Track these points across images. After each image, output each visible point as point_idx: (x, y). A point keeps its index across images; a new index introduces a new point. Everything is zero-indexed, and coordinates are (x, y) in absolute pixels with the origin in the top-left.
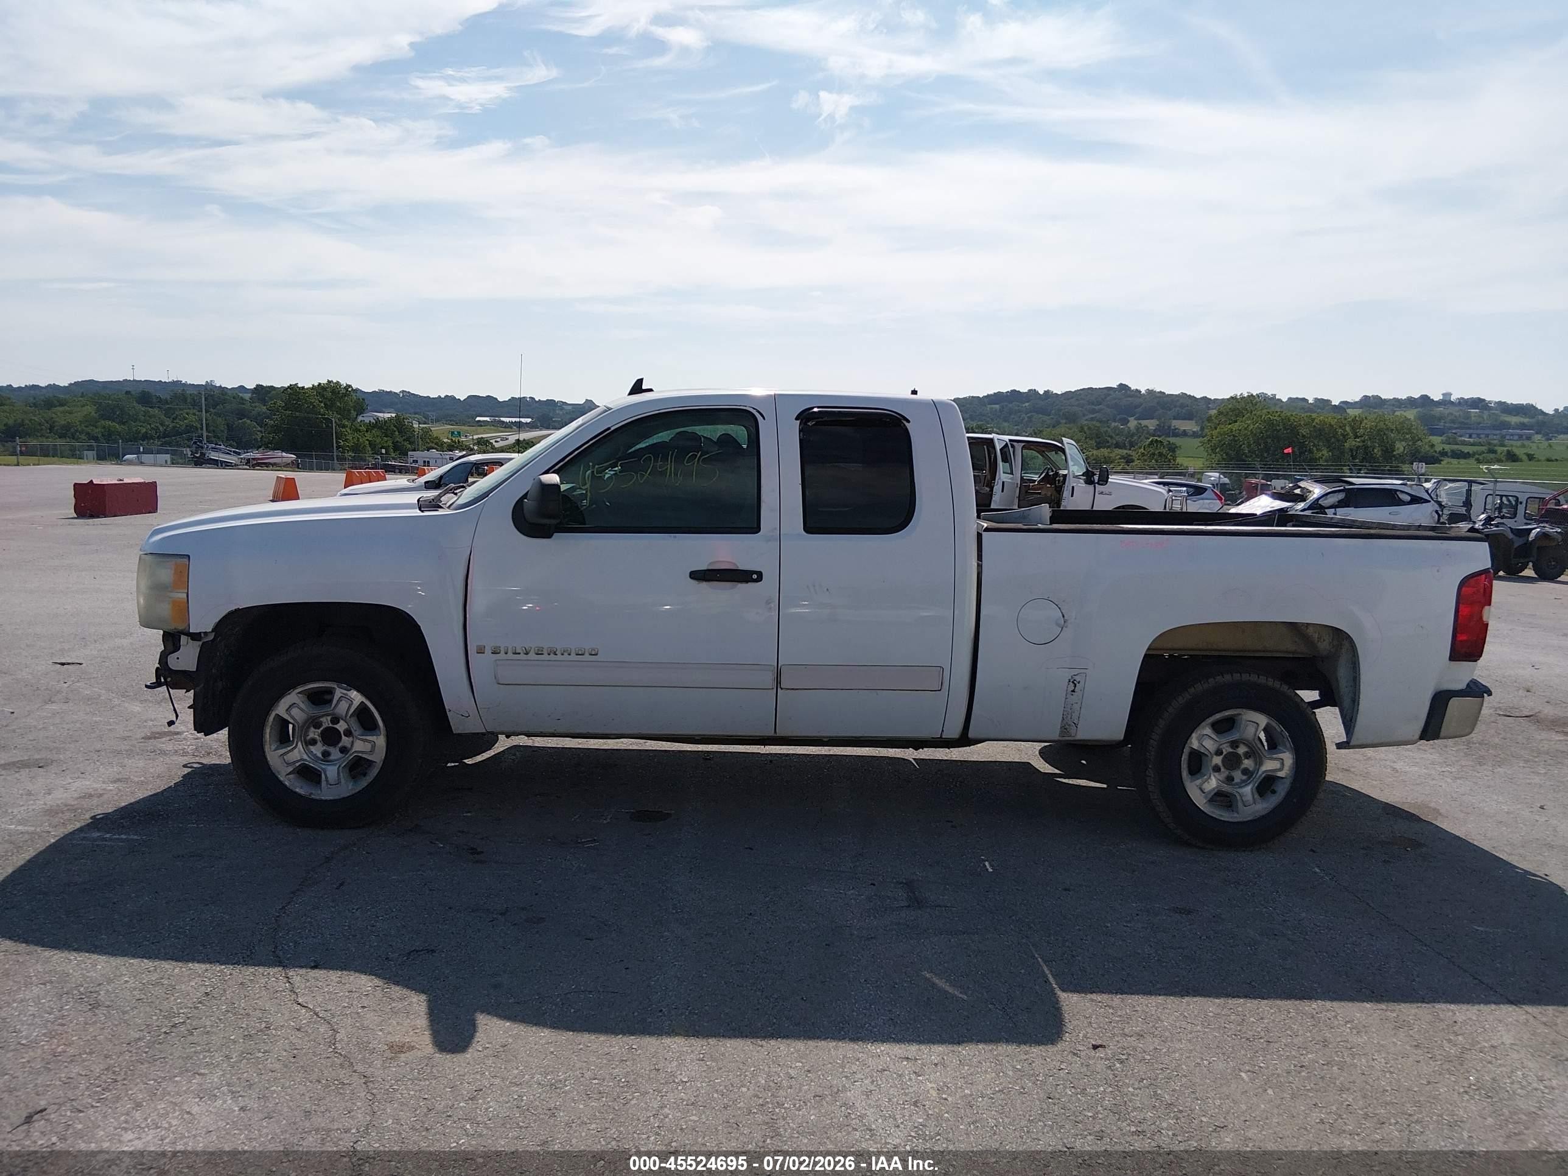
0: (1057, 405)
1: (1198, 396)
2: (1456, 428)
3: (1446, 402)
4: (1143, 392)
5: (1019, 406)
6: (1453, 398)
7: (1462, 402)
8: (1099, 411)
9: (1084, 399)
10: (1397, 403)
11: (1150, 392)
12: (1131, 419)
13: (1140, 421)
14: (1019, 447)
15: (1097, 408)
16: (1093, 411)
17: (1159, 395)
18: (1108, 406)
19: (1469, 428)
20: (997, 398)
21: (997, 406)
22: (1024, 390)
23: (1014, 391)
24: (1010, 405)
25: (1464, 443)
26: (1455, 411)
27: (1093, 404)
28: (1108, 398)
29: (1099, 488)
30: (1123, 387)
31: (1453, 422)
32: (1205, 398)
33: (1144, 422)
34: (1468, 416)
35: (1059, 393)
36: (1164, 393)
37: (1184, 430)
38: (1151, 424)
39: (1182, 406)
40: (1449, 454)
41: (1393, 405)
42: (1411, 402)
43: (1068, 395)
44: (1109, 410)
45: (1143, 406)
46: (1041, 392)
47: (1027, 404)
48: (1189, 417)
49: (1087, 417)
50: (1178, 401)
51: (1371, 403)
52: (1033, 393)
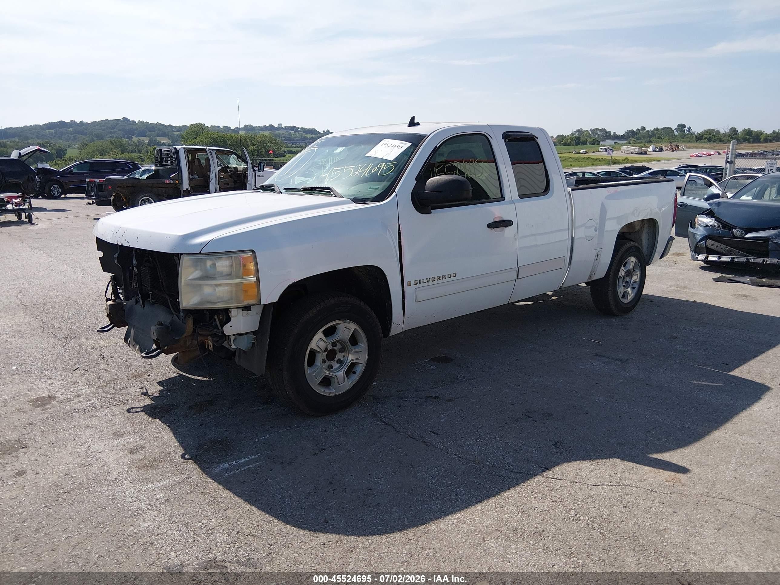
0: (89, 129)
1: (167, 124)
2: (286, 140)
3: (280, 128)
4: (137, 122)
5: (66, 130)
6: (283, 126)
7: (287, 128)
8: (114, 132)
9: (105, 126)
10: (260, 129)
11: (141, 122)
12: (133, 137)
13: (139, 138)
14: (214, 153)
15: (113, 131)
16: (111, 133)
17: (146, 124)
18: (119, 130)
19: (292, 140)
20: (51, 125)
21: (52, 131)
22: (68, 120)
23: (61, 122)
24: (61, 130)
25: (291, 147)
26: (284, 132)
27: (110, 129)
28: (118, 126)
29: (258, 173)
30: (125, 119)
31: (284, 137)
32: (170, 125)
33: (142, 138)
34: (290, 134)
35: (89, 122)
36: (148, 123)
37: (164, 143)
38: (146, 139)
39: (159, 130)
40: (287, 152)
41: (258, 129)
42: (266, 128)
43: (94, 123)
44: (119, 132)
45: (138, 130)
46: (79, 122)
47: (71, 129)
48: (164, 135)
49: (108, 136)
50: (156, 127)
51: (248, 128)
52: (73, 123)
